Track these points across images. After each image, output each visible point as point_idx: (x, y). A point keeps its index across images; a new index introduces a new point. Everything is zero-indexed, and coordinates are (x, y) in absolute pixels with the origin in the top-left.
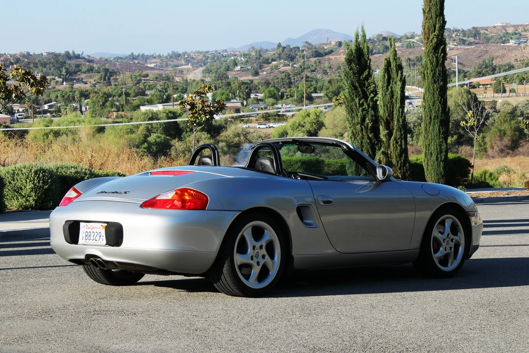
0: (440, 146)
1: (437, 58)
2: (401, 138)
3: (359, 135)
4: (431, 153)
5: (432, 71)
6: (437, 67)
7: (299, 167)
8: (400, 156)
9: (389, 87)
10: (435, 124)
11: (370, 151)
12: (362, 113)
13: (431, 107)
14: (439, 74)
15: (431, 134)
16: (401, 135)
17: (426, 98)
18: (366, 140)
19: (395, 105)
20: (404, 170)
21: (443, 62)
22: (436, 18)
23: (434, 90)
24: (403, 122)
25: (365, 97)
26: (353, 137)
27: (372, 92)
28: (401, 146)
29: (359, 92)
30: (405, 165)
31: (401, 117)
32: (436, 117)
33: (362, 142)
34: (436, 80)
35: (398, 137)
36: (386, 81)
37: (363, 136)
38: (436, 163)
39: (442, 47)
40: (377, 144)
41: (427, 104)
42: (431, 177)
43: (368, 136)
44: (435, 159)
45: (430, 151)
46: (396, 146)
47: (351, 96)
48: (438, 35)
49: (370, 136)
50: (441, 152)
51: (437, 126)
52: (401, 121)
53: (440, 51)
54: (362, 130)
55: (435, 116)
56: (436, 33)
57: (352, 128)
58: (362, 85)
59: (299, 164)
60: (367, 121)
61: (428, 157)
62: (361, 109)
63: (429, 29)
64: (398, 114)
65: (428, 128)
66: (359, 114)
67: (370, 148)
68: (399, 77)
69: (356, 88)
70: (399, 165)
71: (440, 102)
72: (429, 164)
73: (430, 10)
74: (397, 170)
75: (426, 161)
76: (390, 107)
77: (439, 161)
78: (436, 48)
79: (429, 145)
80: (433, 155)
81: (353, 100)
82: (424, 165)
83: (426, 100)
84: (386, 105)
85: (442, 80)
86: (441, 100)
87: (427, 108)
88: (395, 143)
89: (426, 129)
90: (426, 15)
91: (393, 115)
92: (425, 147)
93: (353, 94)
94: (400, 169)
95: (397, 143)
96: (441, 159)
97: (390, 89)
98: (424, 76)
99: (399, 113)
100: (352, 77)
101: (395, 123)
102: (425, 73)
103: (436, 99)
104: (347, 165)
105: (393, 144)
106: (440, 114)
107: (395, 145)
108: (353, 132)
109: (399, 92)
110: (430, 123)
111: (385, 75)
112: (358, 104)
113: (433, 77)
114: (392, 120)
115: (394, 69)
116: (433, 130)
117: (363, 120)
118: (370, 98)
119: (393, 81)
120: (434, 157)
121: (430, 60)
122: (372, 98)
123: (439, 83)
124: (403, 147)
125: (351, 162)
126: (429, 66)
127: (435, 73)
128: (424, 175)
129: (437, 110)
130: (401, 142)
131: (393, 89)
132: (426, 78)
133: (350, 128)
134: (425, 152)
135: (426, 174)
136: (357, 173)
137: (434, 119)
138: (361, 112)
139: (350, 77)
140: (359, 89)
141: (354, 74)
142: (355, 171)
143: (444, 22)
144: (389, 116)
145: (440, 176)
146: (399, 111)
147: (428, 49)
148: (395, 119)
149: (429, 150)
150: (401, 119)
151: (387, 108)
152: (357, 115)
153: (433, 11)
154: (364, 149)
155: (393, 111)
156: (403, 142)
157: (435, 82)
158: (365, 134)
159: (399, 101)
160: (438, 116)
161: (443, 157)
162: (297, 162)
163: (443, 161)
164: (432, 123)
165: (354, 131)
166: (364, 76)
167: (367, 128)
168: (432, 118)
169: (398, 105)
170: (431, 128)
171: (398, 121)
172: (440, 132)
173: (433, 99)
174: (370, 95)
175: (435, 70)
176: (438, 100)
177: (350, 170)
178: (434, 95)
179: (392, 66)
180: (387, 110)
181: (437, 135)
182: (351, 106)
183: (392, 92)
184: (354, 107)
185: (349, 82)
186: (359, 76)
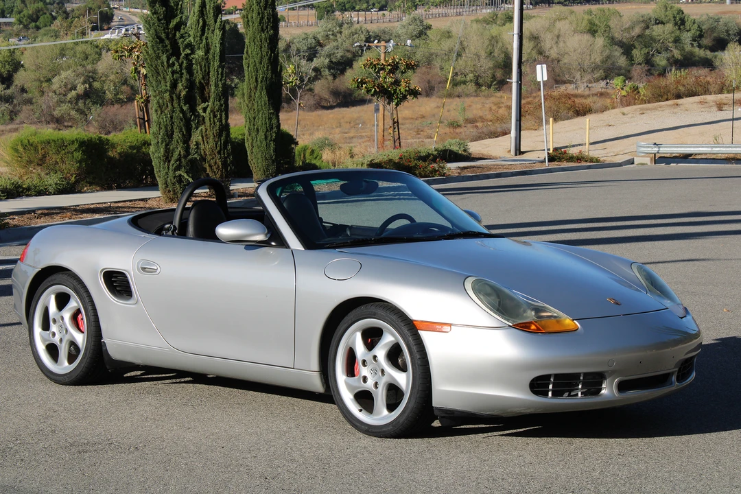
0: (270, 119)
2: (220, 109)
3: (167, 106)
4: (258, 130)
5: (259, 14)
6: (265, 9)
7: (76, 150)
8: (220, 135)
9: (204, 38)
10: (262, 89)
11: (183, 129)
12: (173, 76)
13: (258, 65)
14: (268, 18)
15: (257, 102)
16: (221, 105)
17: (250, 52)
18: (178, 114)
19: (212, 63)
20: (224, 154)
23: (261, 41)
24: (223, 87)
25: (176, 52)
26: (159, 109)
27: (186, 46)
28: (220, 121)
29: (166, 46)
30: (225, 147)
31: (221, 80)
33: (172, 118)
34: (265, 28)
35: (217, 108)
36: (199, 29)
37: (174, 108)
38: (264, 143)
40: (193, 121)
41: (252, 61)
42: (258, 163)
43: (181, 109)
44: (263, 137)
45: (255, 127)
46: (214, 121)
47: (155, 51)
49: (185, 108)
50: (272, 128)
51: (265, 92)
52: (220, 86)
54: (172, 100)
55: (263, 77)
57: (158, 97)
58: (171, 36)
59: (76, 145)
60: (180, 86)
61: (254, 134)
62: (170, 70)
64: (216, 76)
65: (253, 94)
66: (168, 78)
67: (184, 125)
68: (217, 23)
69: (162, 41)
70: (218, 148)
71: (270, 59)
72: (255, 144)
74: (215, 154)
75: (250, 141)
76: (205, 65)
77: (268, 141)
79: (254, 118)
80: (261, 132)
81: (158, 57)
82: (246, 145)
83: (251, 55)
84: (200, 63)
85: (272, 28)
86: (271, 55)
87: (251, 66)
88: (212, 116)
89: (251, 96)
91: (209, 77)
92: (248, 120)
93: (158, 49)
94: (219, 153)
95: (215, 116)
96: (271, 137)
97: (204, 41)
98: (248, 21)
99: (218, 74)
100: (156, 24)
101: (213, 88)
102: (249, 17)
103: (264, 53)
104: (152, 149)
105: (210, 119)
106: (269, 76)
107: (212, 120)
108: (158, 102)
109: (218, 45)
110: (256, 88)
111: (198, 20)
112: (165, 63)
113: (260, 24)
114: (208, 84)
115: (211, 11)
116: (260, 97)
117: (174, 85)
118: (183, 55)
119: (209, 29)
120: (261, 135)
122: (187, 55)
123: (267, 32)
124: (224, 122)
125: (158, 142)
126: (255, 7)
127: (262, 18)
128: (247, 160)
129: (265, 69)
130: (221, 115)
131: (210, 40)
132: (251, 23)
133: (155, 97)
134: (249, 128)
135: (249, 158)
136: (167, 158)
137: (261, 82)
138: (170, 75)
139: (154, 24)
140: (167, 42)
141: (159, 20)
142: (164, 155)
144: (203, 78)
145: (271, 161)
146: (217, 71)
148: (212, 83)
149: (254, 125)
150: (220, 83)
151: (201, 67)
152: (164, 78)
154: (174, 127)
155: (209, 72)
156: (223, 114)
157: (263, 30)
158: (176, 105)
159: (217, 58)
160: (266, 78)
161: (274, 135)
162: (73, 142)
163: (274, 141)
164: (258, 88)
165: (161, 101)
166: (174, 23)
167: (179, 97)
168: (259, 80)
169: (217, 64)
170: (258, 94)
171: (216, 86)
172: (269, 100)
173: (260, 55)
174: (184, 51)
175: (263, 13)
176: (267, 55)
177: (156, 155)
178: (261, 48)
179: (208, 7)
180: (201, 70)
181: (265, 104)
182: (156, 67)
183: (207, 44)
184: (160, 67)
185: (152, 31)
186: (168, 23)
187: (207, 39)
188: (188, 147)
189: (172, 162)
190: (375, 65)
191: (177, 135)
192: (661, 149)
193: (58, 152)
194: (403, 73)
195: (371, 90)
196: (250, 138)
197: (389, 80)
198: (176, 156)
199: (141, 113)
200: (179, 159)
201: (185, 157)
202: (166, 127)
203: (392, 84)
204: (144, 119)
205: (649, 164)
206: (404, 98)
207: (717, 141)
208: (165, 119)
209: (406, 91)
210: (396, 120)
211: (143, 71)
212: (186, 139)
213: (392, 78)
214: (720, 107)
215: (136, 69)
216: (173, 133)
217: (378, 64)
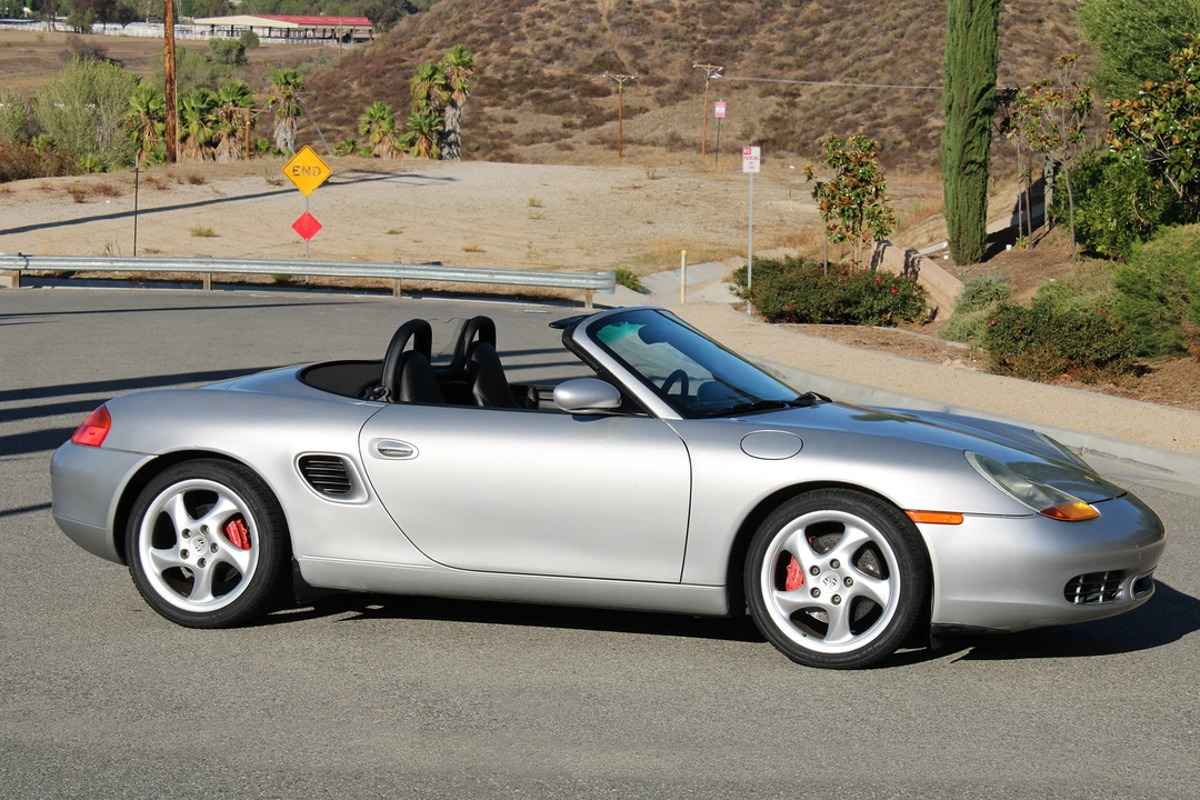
192: (30, 263)
205: (10, 285)
207: (107, 252)
214: (79, 197)
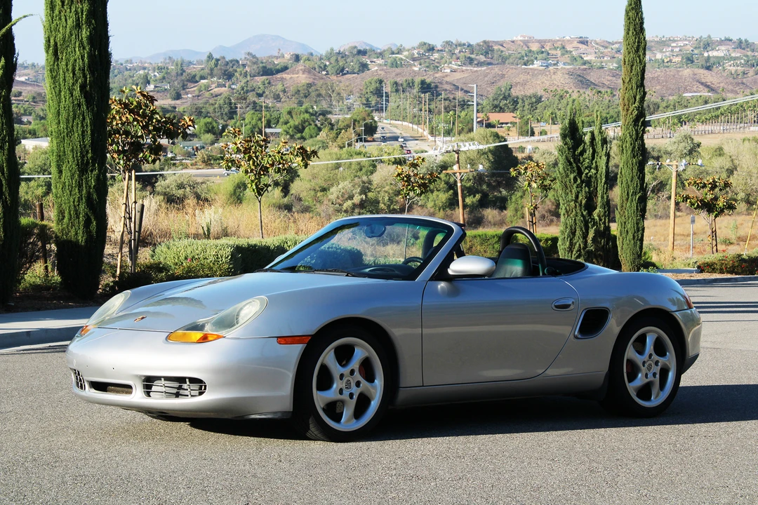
0: (637, 224)
1: (637, 131)
2: (604, 215)
3: (572, 212)
4: (627, 231)
5: (631, 144)
6: (636, 140)
7: (496, 243)
9: (594, 162)
10: (632, 201)
11: (583, 228)
13: (629, 182)
14: (638, 148)
15: (628, 211)
16: (605, 212)
17: (623, 173)
18: (579, 218)
19: (599, 181)
21: (642, 136)
22: (637, 89)
23: (633, 165)
25: (580, 173)
26: (566, 214)
27: (586, 168)
29: (574, 168)
32: (635, 193)
33: (575, 220)
34: (635, 154)
35: (602, 214)
38: (632, 241)
39: (642, 120)
40: (591, 222)
41: (624, 179)
42: (626, 257)
43: (582, 213)
44: (632, 237)
47: (565, 172)
48: (639, 107)
49: (584, 213)
50: (638, 231)
51: (634, 203)
52: (605, 197)
53: (640, 124)
54: (576, 207)
55: (633, 192)
56: (637, 104)
58: (577, 161)
59: (496, 239)
60: (580, 198)
61: (624, 235)
62: (575, 185)
63: (629, 101)
64: (602, 190)
65: (625, 205)
66: (573, 191)
67: (584, 225)
68: (604, 151)
69: (571, 164)
71: (639, 178)
72: (624, 243)
73: (630, 80)
75: (621, 240)
76: (594, 182)
78: (636, 121)
79: (625, 223)
80: (630, 233)
81: (567, 176)
82: (618, 243)
83: (624, 175)
85: (641, 155)
86: (639, 175)
87: (624, 183)
89: (622, 206)
90: (626, 84)
91: (597, 191)
93: (568, 170)
97: (594, 164)
98: (623, 149)
101: (600, 199)
102: (624, 147)
103: (635, 174)
104: (559, 243)
106: (638, 191)
108: (566, 209)
109: (604, 168)
110: (627, 199)
112: (572, 180)
113: (632, 152)
114: (596, 196)
115: (600, 142)
116: (631, 207)
117: (577, 197)
118: (584, 175)
120: (630, 236)
121: (629, 133)
122: (587, 174)
123: (637, 158)
124: (607, 224)
125: (565, 238)
126: (628, 139)
127: (634, 147)
129: (635, 186)
130: (605, 219)
131: (598, 164)
132: (625, 152)
133: (564, 204)
134: (621, 231)
135: (619, 253)
136: (571, 249)
137: (632, 195)
138: (575, 189)
139: (565, 152)
140: (574, 165)
141: (569, 149)
142: (569, 248)
143: (645, 93)
147: (627, 121)
148: (599, 195)
149: (624, 228)
150: (605, 196)
152: (571, 191)
153: (634, 82)
154: (577, 227)
155: (597, 187)
157: (634, 157)
158: (578, 211)
159: (603, 177)
161: (640, 236)
162: (494, 237)
164: (629, 200)
165: (568, 208)
166: (579, 151)
167: (581, 205)
168: (630, 194)
170: (628, 204)
171: (602, 197)
172: (637, 209)
173: (631, 175)
174: (585, 171)
175: (635, 144)
177: (563, 247)
178: (632, 170)
179: (597, 139)
181: (634, 212)
182: (565, 183)
183: (596, 166)
184: (568, 183)
185: (564, 157)
186: (574, 152)
187: (596, 162)
188: (586, 242)
189: (574, 252)
190: (698, 184)
191: (578, 233)
193: (482, 244)
194: (721, 190)
195: (694, 205)
196: (621, 238)
197: (710, 197)
198: (577, 246)
199: (530, 217)
200: (579, 250)
201: (584, 249)
202: (571, 227)
203: (711, 199)
204: (532, 222)
206: (722, 211)
208: (570, 222)
209: (724, 205)
210: (714, 230)
211: (534, 185)
212: (585, 236)
213: (712, 194)
215: (529, 184)
216: (575, 232)
217: (701, 183)
